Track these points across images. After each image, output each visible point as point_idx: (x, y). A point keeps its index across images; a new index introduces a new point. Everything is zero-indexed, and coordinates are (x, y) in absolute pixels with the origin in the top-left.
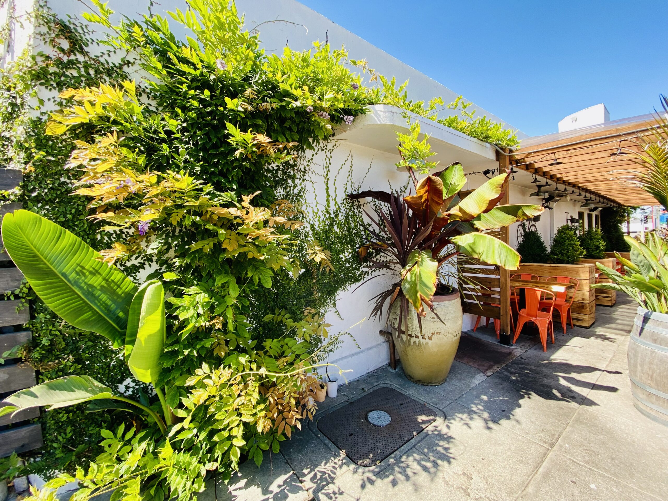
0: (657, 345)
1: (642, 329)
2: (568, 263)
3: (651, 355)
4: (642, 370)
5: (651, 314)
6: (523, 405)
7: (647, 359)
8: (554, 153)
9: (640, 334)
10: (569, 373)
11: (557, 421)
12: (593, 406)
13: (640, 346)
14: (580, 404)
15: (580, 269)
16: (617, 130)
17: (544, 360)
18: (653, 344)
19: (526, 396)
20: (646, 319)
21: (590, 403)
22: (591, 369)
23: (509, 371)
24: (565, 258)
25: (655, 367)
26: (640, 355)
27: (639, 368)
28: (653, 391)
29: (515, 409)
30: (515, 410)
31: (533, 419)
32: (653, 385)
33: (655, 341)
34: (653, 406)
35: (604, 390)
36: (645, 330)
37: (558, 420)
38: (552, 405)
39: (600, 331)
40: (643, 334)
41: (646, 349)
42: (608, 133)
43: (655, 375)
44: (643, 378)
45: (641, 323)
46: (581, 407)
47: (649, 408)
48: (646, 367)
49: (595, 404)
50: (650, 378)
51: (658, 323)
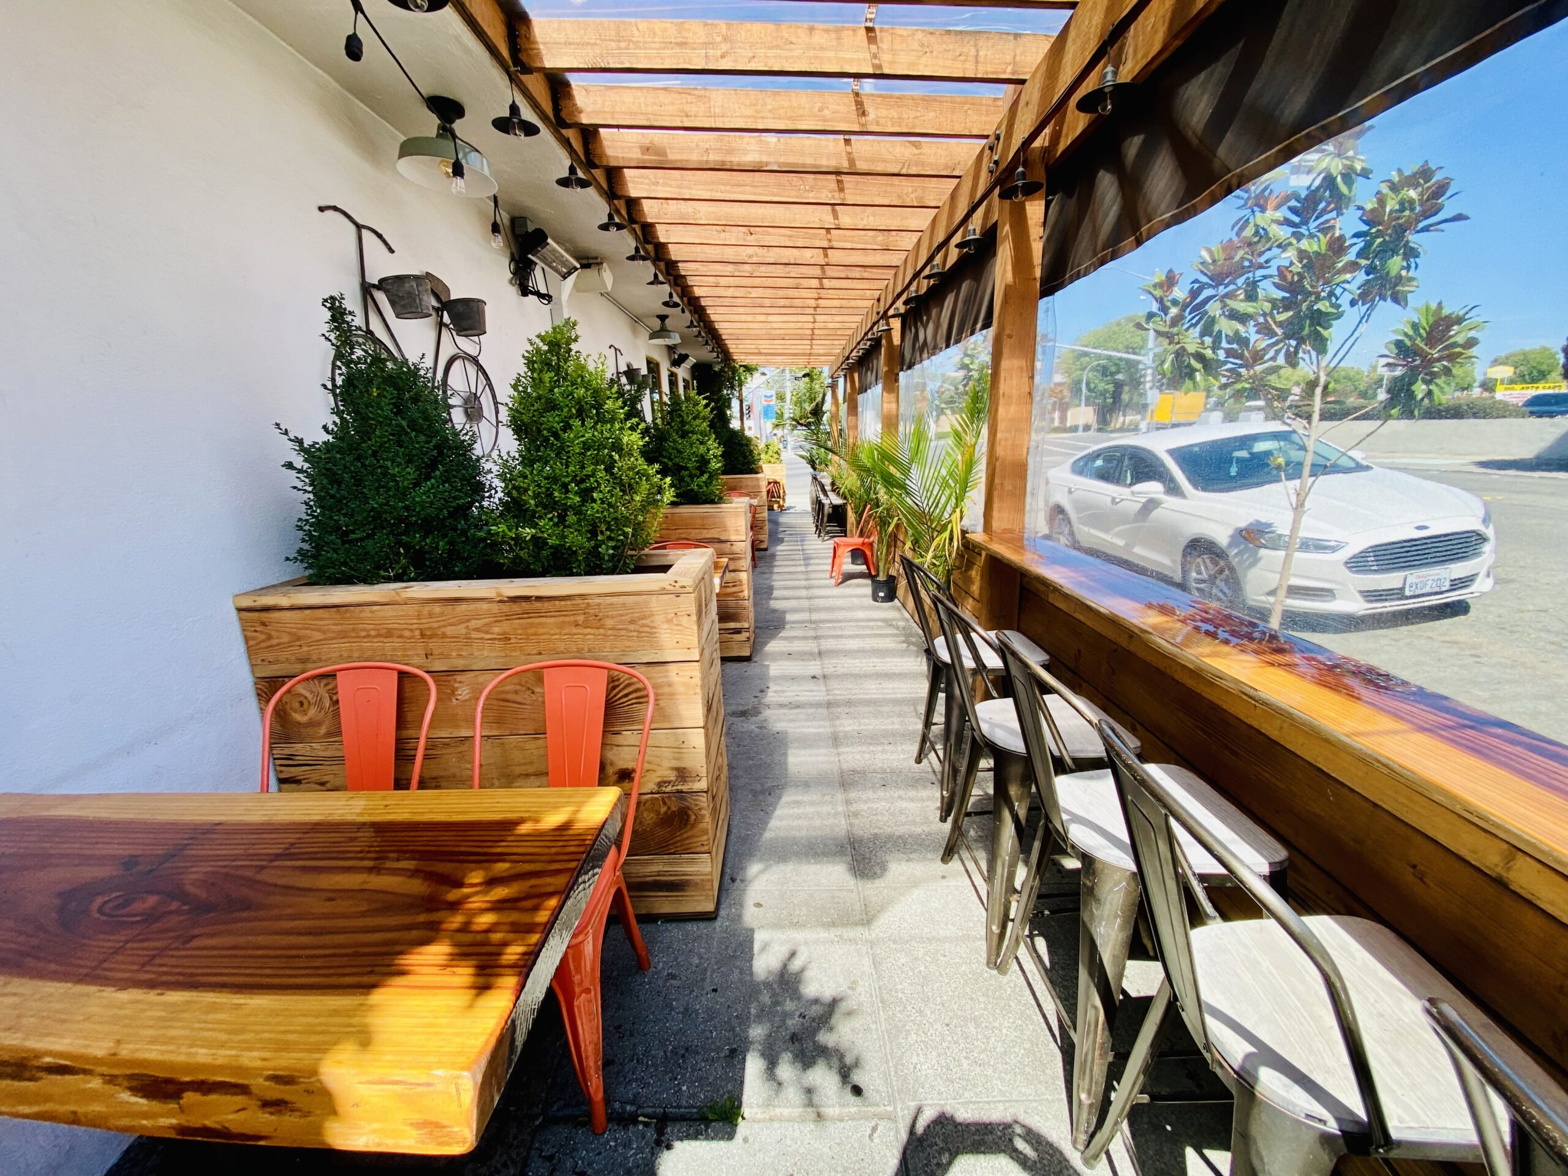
2: (595, 568)
15: (655, 603)
24: (576, 539)
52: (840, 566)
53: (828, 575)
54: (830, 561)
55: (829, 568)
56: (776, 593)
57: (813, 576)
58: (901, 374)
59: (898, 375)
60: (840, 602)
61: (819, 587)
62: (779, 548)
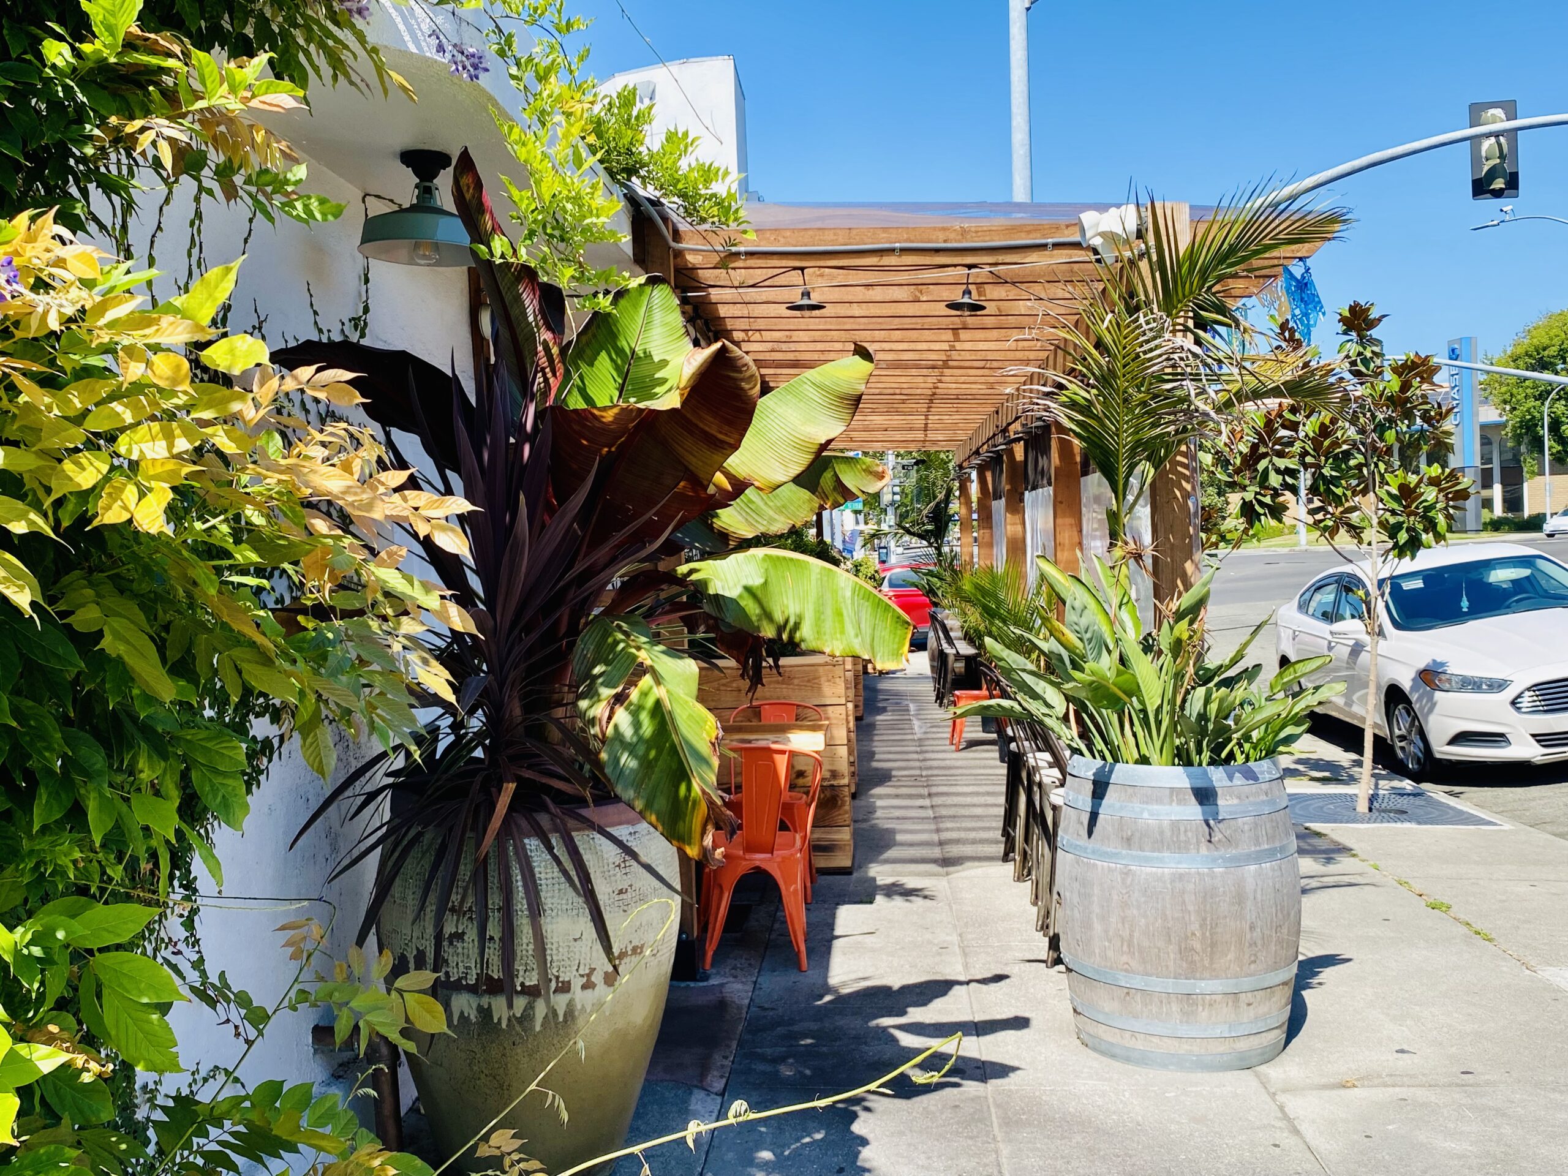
0: (1134, 853)
1: (1094, 817)
3: (1123, 880)
4: (1106, 932)
5: (1111, 771)
6: (870, 1137)
7: (1115, 897)
8: (802, 269)
9: (1090, 833)
10: (903, 1013)
11: (970, 1142)
12: (1011, 1075)
13: (1095, 865)
14: (984, 1079)
16: (964, 232)
17: (821, 997)
18: (1124, 852)
19: (856, 1108)
20: (1100, 788)
21: (1002, 1071)
22: (939, 988)
23: (763, 1058)
25: (1135, 912)
26: (1096, 891)
27: (1098, 927)
28: (1137, 982)
29: (859, 1152)
30: (861, 1156)
31: (922, 1160)
32: (1134, 964)
33: (1128, 841)
34: (1137, 1026)
35: (1003, 1029)
36: (1101, 817)
37: (971, 1138)
38: (933, 1108)
39: (881, 873)
40: (1097, 830)
41: (1110, 870)
42: (941, 236)
43: (1136, 934)
44: (1110, 953)
45: (1089, 799)
46: (988, 1085)
47: (1127, 1035)
48: (1114, 919)
49: (1014, 1069)
50: (1125, 948)
51: (1130, 790)
52: (961, 732)
53: (948, 742)
54: (950, 729)
55: (949, 735)
56: (877, 757)
57: (927, 743)
58: (1027, 493)
59: (1023, 494)
60: (959, 763)
61: (933, 752)
62: (879, 718)
